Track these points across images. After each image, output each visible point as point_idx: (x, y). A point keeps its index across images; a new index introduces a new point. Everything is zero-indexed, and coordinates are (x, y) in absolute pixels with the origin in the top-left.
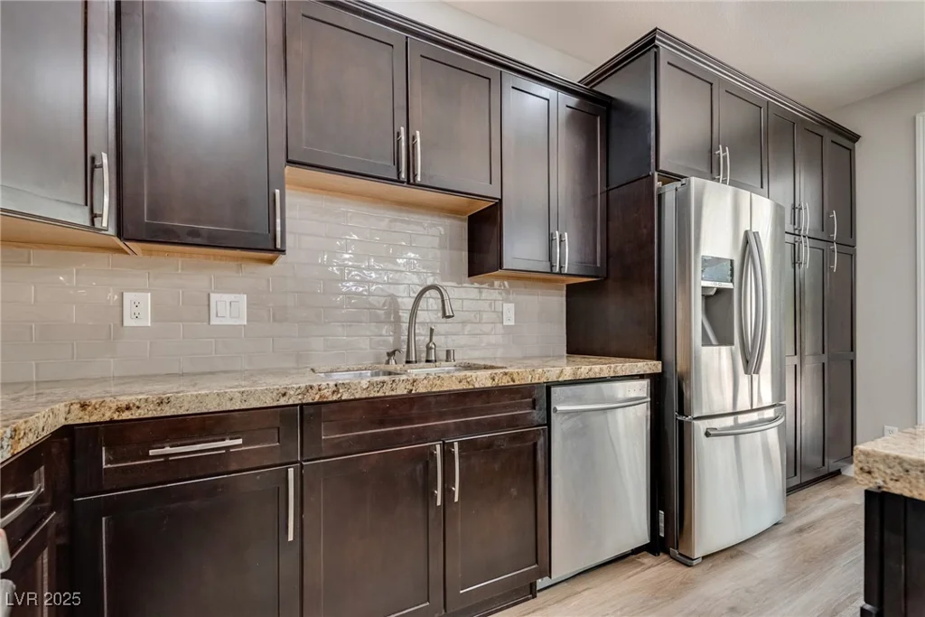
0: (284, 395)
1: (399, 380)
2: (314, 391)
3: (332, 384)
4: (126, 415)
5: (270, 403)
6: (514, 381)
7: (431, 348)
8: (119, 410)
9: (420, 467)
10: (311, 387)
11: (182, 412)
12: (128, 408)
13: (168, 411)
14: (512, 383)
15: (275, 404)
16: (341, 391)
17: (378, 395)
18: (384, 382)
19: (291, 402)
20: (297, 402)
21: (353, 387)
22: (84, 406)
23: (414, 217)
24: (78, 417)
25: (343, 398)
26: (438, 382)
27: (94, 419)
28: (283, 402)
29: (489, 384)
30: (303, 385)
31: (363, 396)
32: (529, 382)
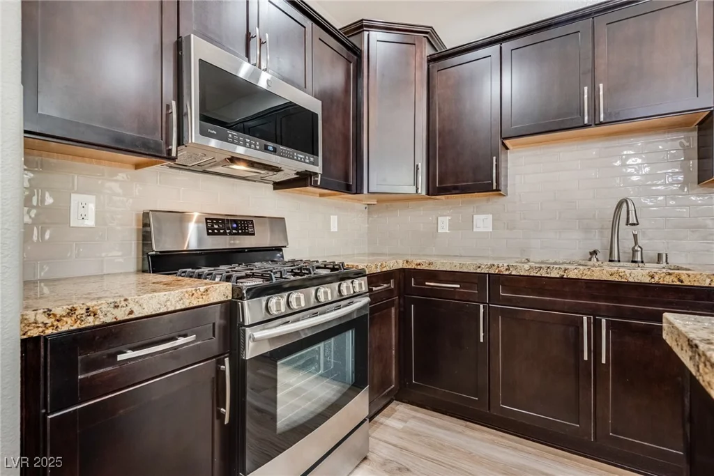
0: (479, 267)
1: (553, 268)
2: (495, 267)
3: (505, 265)
4: (419, 267)
5: (472, 271)
6: (682, 282)
7: (637, 251)
8: (417, 265)
9: (571, 329)
10: (494, 265)
11: (437, 269)
12: (419, 265)
13: (432, 268)
14: (678, 283)
15: (475, 271)
16: (511, 269)
17: (537, 275)
18: (541, 268)
19: (483, 272)
20: (486, 272)
21: (519, 268)
22: (407, 262)
23: (625, 141)
24: (406, 266)
25: (512, 273)
26: (589, 273)
27: (410, 267)
28: (478, 271)
29: (647, 280)
30: (489, 264)
31: (525, 274)
32: (707, 285)
